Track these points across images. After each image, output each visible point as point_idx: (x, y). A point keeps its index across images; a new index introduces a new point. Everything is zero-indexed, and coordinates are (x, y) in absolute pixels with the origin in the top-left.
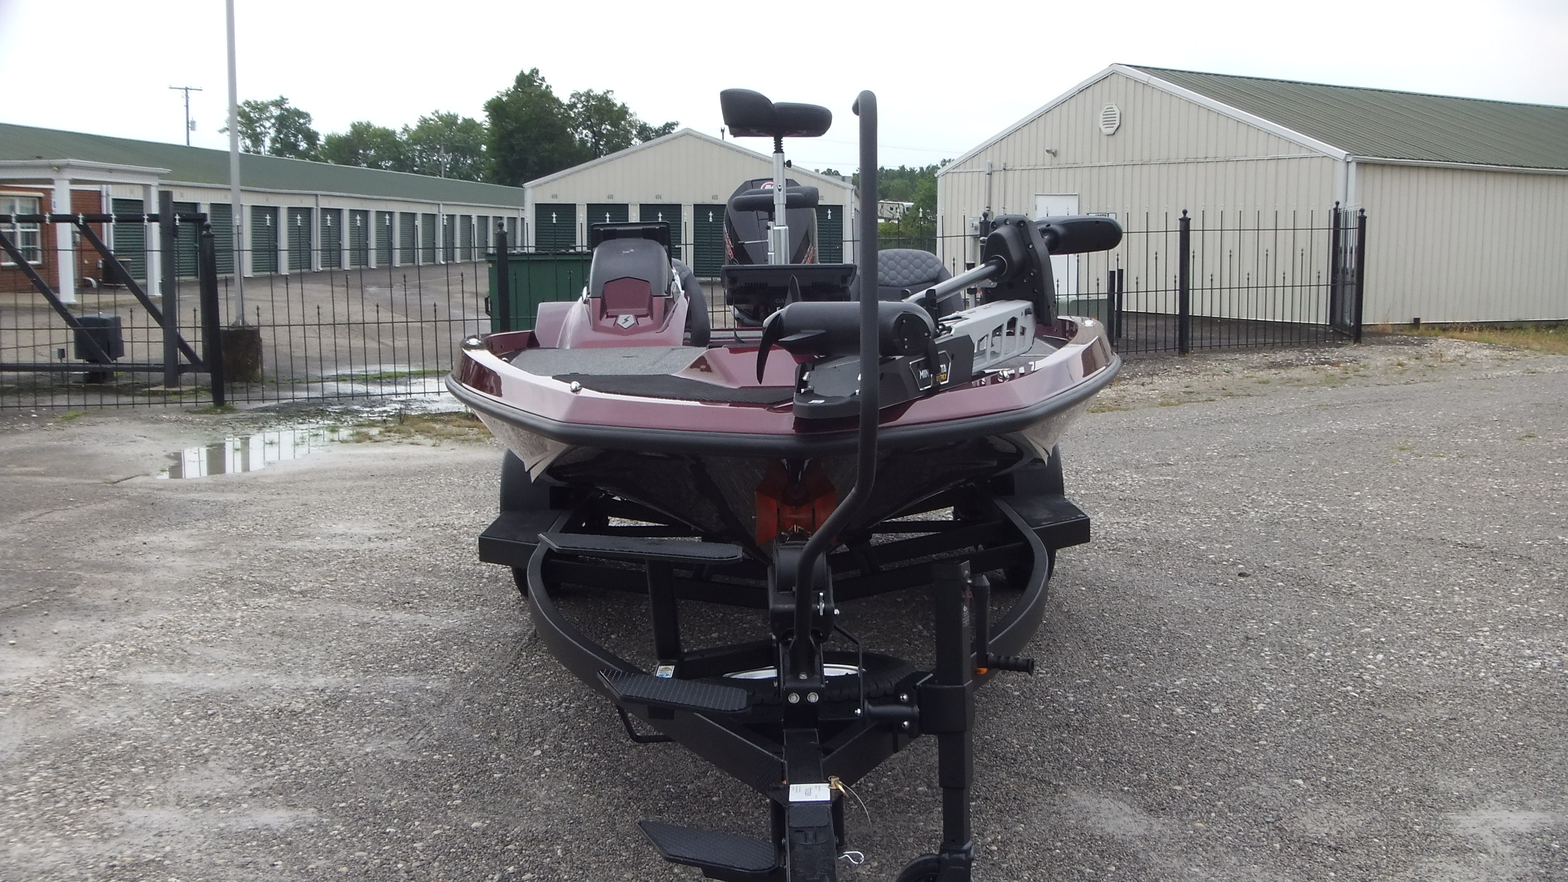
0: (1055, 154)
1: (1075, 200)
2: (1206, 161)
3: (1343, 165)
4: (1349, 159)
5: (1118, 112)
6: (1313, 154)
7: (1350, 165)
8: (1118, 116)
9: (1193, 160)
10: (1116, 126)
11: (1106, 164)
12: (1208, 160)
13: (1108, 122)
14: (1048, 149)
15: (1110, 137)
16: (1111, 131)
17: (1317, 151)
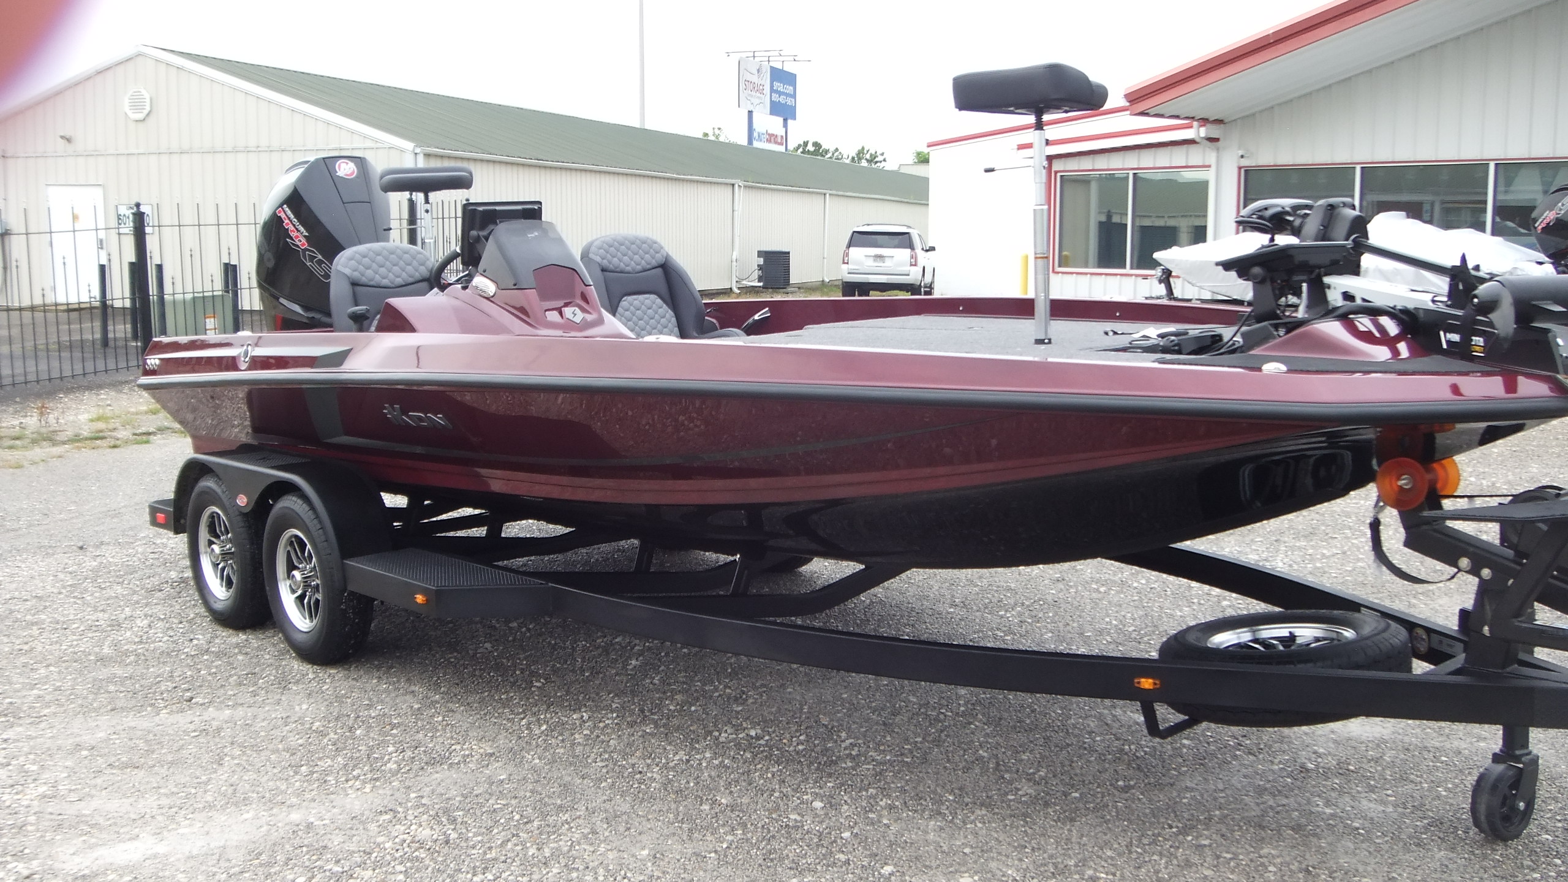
0: (69, 140)
1: (99, 192)
2: (258, 150)
3: (412, 156)
4: (418, 150)
5: (147, 96)
6: (379, 145)
7: (418, 156)
8: (148, 101)
9: (243, 149)
10: (146, 112)
11: (136, 151)
12: (259, 149)
13: (136, 105)
14: (62, 134)
15: (140, 125)
16: (141, 116)
17: (383, 142)
